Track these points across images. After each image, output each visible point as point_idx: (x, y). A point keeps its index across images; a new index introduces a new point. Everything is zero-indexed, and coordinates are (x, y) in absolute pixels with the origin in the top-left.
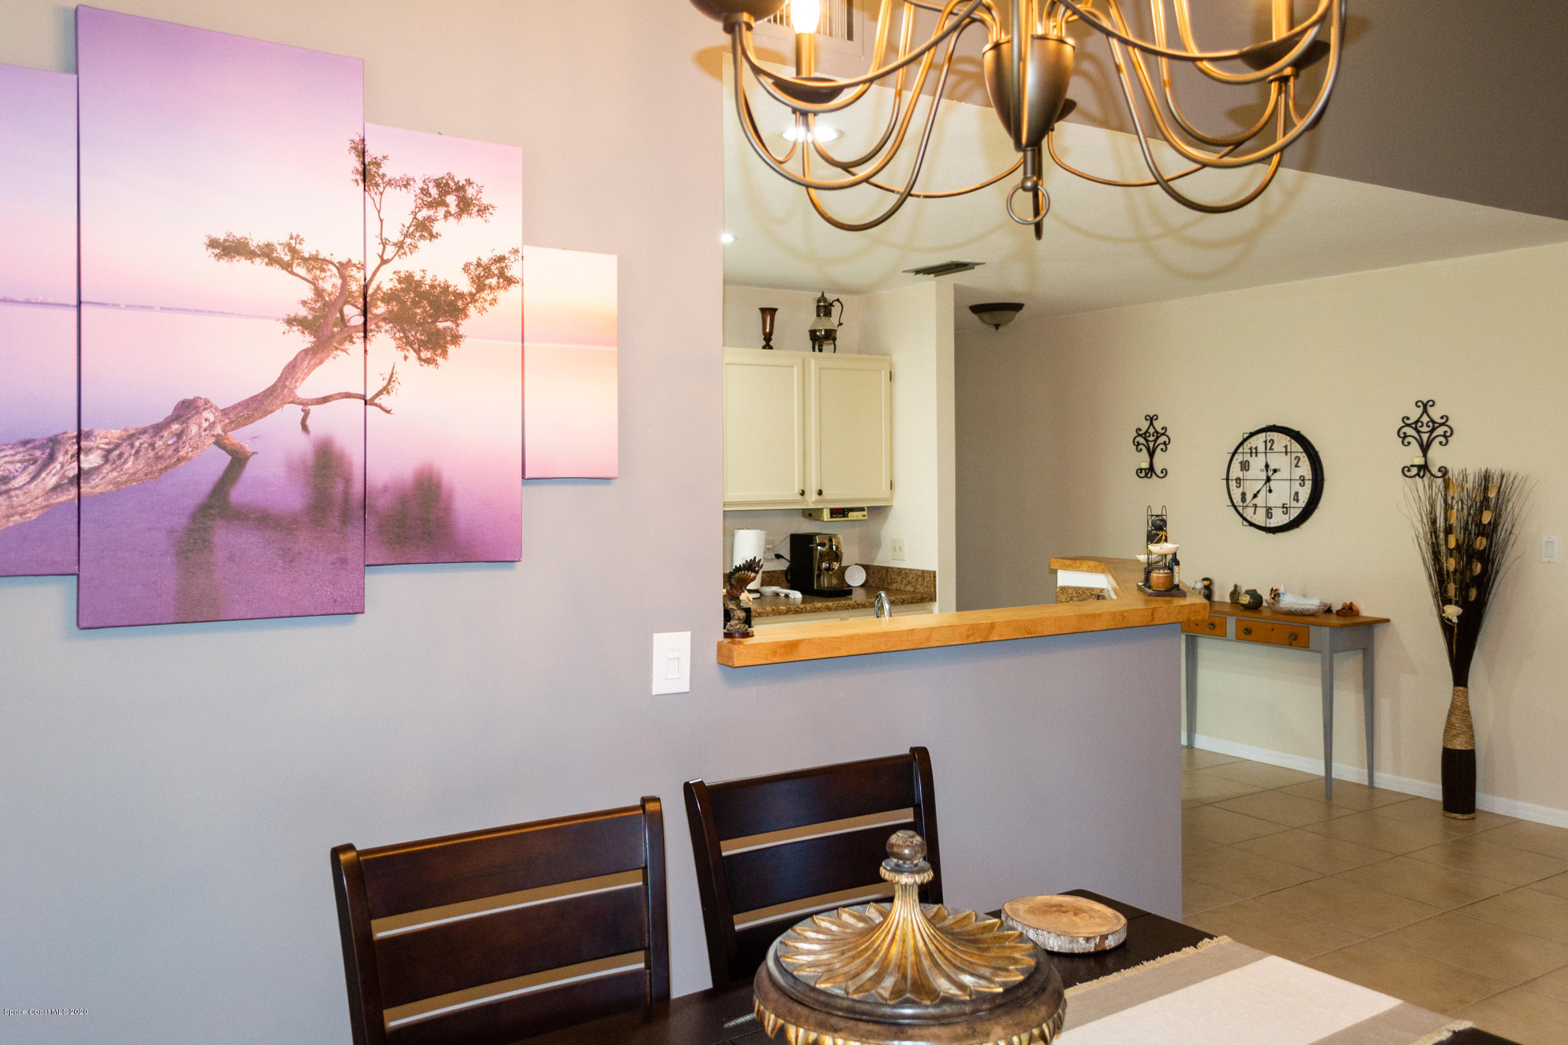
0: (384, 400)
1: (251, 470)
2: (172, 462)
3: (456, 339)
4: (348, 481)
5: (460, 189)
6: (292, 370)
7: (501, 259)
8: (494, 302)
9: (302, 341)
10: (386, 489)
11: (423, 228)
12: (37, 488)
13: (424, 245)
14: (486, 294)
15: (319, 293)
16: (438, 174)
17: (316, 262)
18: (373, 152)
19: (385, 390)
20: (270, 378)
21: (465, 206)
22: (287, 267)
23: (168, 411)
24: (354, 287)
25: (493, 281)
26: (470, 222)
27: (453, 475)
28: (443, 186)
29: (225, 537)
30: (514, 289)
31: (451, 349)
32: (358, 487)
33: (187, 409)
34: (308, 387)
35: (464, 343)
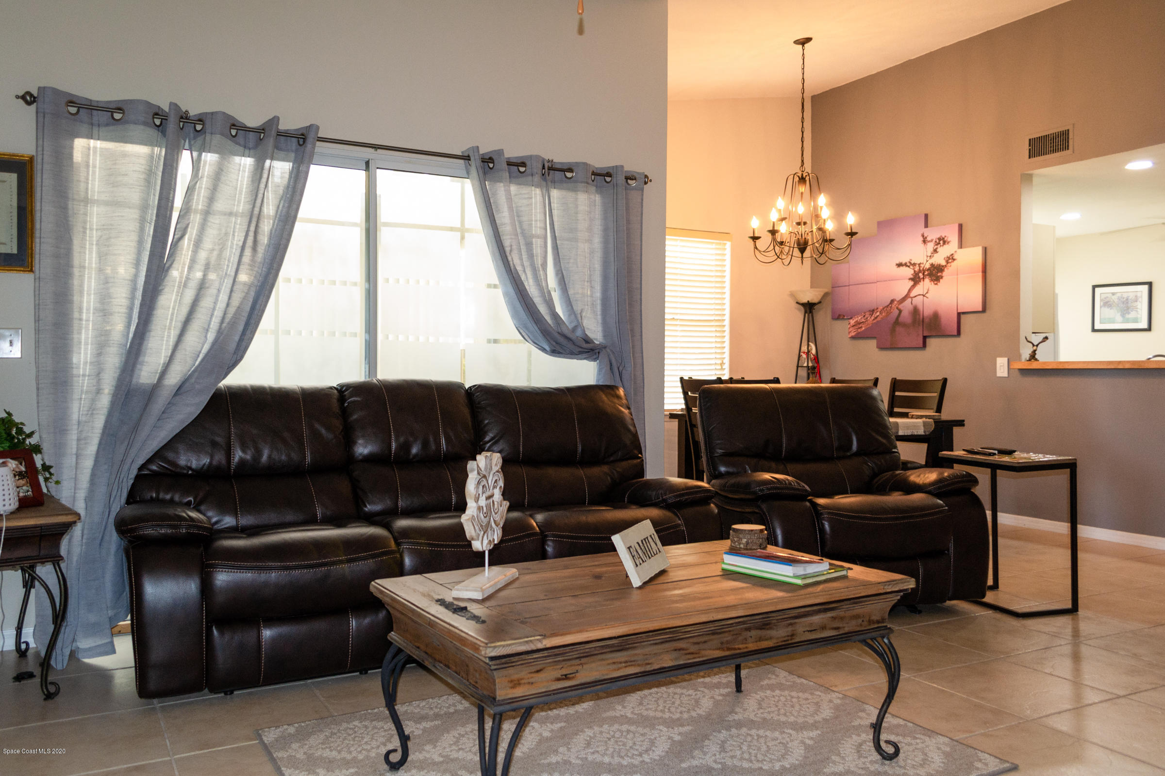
0: (927, 295)
1: (903, 313)
2: (889, 313)
3: (942, 277)
4: (919, 315)
5: (943, 239)
6: (910, 291)
7: (952, 254)
8: (950, 266)
9: (911, 283)
10: (927, 317)
11: (935, 251)
12: (871, 320)
13: (935, 255)
14: (949, 265)
15: (915, 271)
16: (938, 236)
17: (914, 264)
18: (925, 235)
19: (927, 293)
20: (906, 293)
21: (944, 242)
22: (909, 267)
23: (889, 303)
24: (921, 269)
25: (950, 261)
26: (946, 246)
27: (941, 313)
28: (940, 239)
29: (899, 329)
30: (955, 262)
31: (941, 280)
32: (921, 317)
33: (892, 301)
34: (912, 294)
35: (944, 278)
